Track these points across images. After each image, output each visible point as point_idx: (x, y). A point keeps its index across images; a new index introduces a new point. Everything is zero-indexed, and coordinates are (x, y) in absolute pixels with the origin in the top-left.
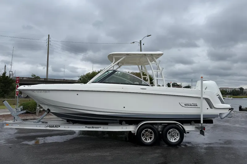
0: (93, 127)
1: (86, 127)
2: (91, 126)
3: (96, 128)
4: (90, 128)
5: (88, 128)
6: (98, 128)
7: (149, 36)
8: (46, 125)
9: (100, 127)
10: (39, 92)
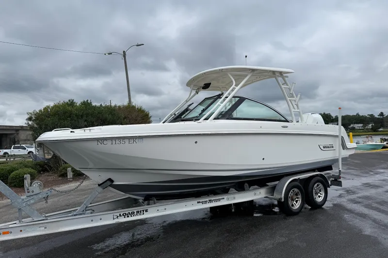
0: (210, 201)
1: (198, 202)
2: (208, 200)
3: (216, 201)
4: (206, 202)
5: (202, 203)
6: (219, 200)
7: (140, 45)
8: (115, 214)
9: (223, 197)
10: (117, 142)
